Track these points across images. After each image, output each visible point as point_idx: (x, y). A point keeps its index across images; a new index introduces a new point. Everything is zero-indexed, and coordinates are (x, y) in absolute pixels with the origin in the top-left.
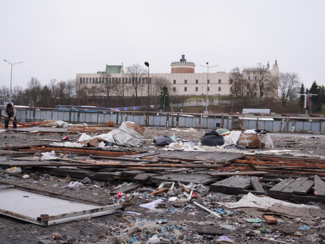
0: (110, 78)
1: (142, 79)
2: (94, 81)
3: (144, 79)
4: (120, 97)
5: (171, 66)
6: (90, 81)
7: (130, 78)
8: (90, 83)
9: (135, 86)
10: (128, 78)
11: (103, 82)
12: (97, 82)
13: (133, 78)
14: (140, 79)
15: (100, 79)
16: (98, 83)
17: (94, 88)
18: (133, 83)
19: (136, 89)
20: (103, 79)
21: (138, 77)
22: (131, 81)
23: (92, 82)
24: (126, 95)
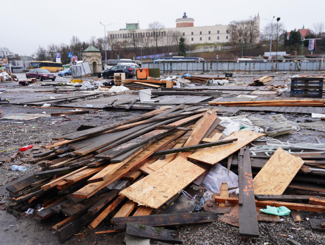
0: (136, 34)
1: (161, 32)
2: (123, 36)
3: (162, 32)
4: (145, 47)
6: (121, 36)
7: (152, 33)
8: (121, 38)
9: (156, 38)
10: (150, 33)
11: (131, 36)
12: (126, 37)
13: (154, 33)
14: (160, 32)
15: (128, 34)
16: (127, 37)
17: (125, 42)
18: (154, 36)
19: (156, 41)
20: (131, 34)
21: (158, 31)
22: (153, 35)
23: (122, 37)
24: (150, 45)
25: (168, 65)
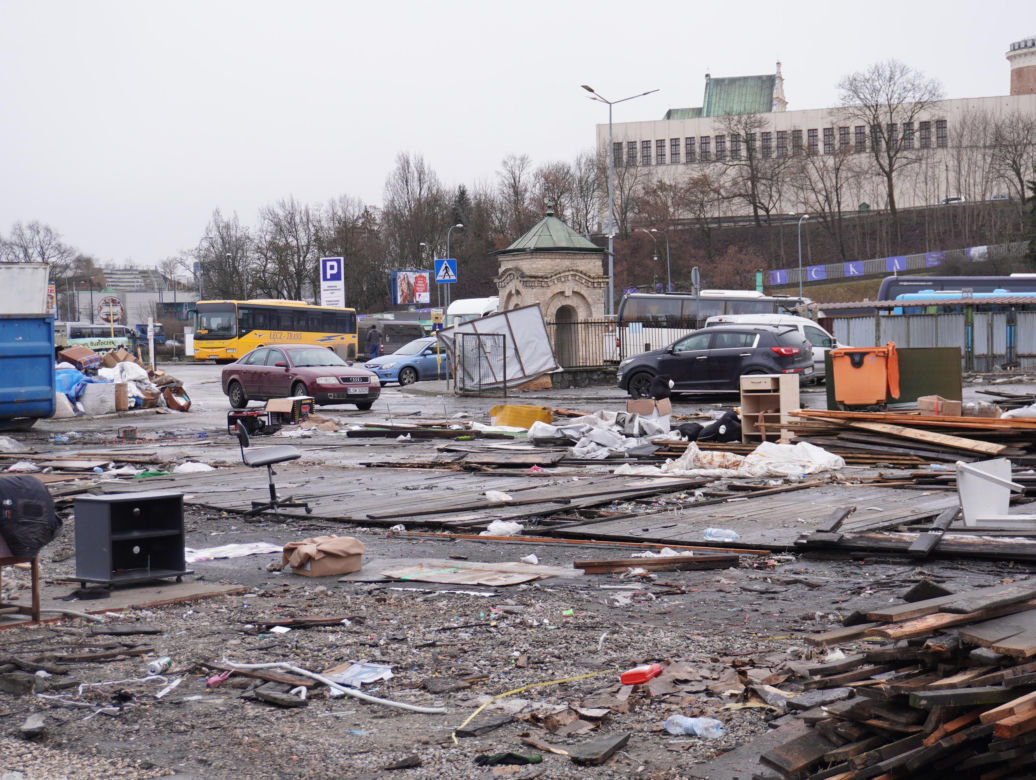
0: (766, 136)
1: (916, 126)
2: (690, 153)
3: (925, 125)
4: (822, 215)
5: (1009, 58)
6: (675, 154)
7: (859, 129)
8: (675, 161)
9: (885, 162)
10: (852, 130)
11: (735, 153)
12: (705, 157)
13: (876, 128)
14: (908, 125)
15: (720, 139)
16: (713, 157)
17: (702, 184)
18: (875, 149)
19: (889, 175)
20: (735, 137)
21: (899, 122)
22: (868, 143)
23: (683, 157)
24: (849, 204)
25: (991, 326)
